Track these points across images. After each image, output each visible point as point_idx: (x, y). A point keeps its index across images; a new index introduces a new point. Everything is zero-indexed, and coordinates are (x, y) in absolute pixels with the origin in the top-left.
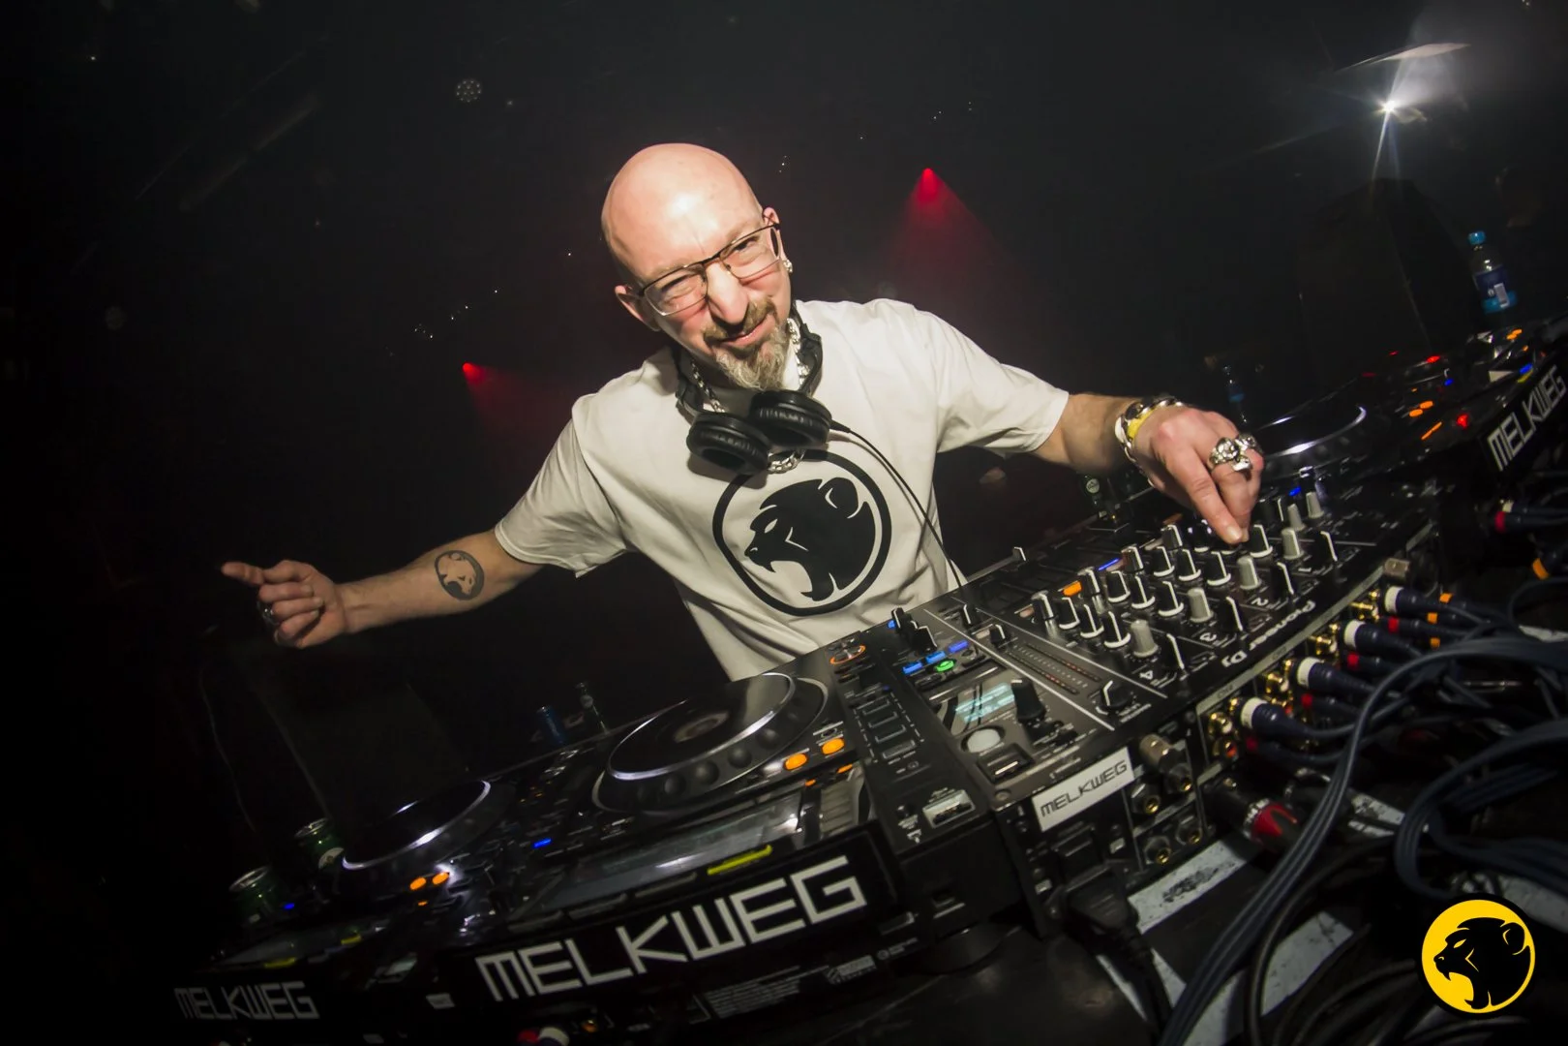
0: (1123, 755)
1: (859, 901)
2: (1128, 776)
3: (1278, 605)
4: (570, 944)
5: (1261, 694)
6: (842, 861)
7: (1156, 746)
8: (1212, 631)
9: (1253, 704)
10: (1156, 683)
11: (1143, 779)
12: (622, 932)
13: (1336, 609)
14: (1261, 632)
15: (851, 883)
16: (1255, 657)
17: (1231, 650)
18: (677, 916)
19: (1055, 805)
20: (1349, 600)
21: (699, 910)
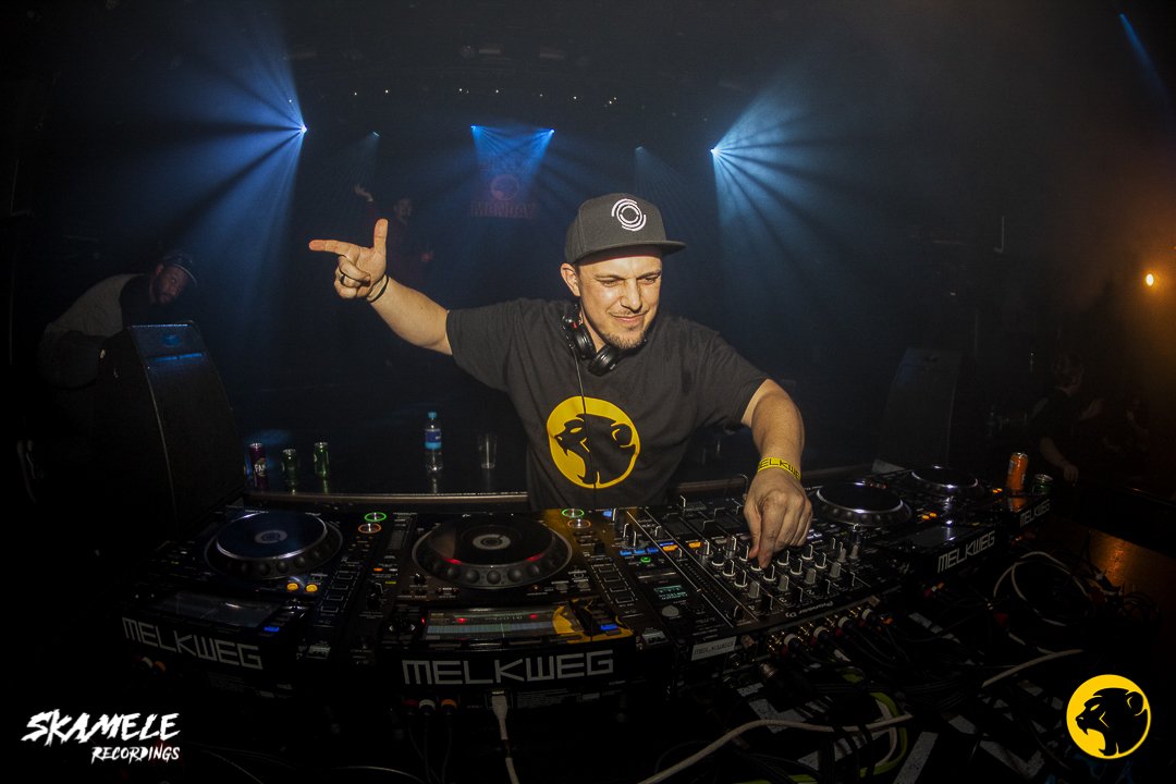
0: (734, 639)
1: (610, 670)
2: (732, 648)
3: (817, 598)
4: (466, 663)
5: (796, 633)
6: (610, 652)
7: (749, 641)
8: (785, 597)
9: (791, 636)
10: (755, 613)
11: (736, 651)
12: (497, 662)
13: (841, 609)
14: (806, 607)
15: (610, 662)
16: (800, 617)
17: (790, 610)
18: (528, 660)
19: (701, 651)
20: (847, 607)
21: (540, 659)
